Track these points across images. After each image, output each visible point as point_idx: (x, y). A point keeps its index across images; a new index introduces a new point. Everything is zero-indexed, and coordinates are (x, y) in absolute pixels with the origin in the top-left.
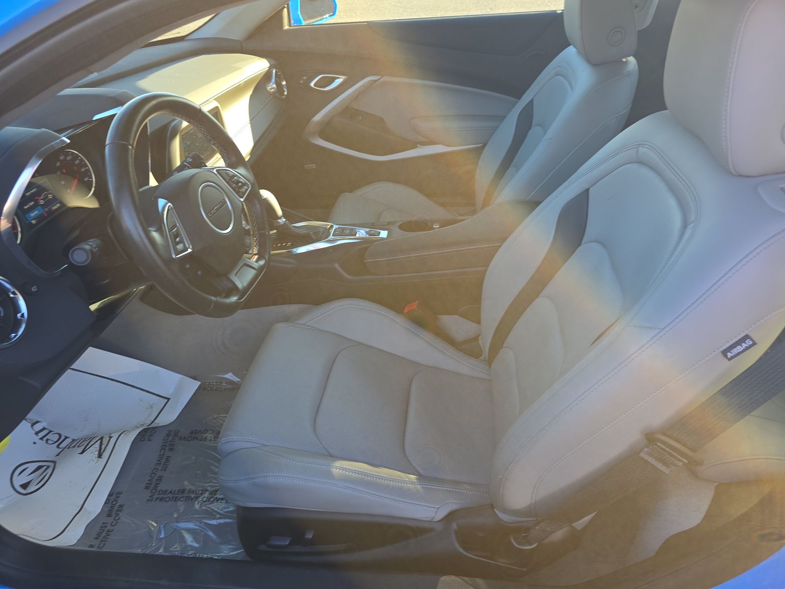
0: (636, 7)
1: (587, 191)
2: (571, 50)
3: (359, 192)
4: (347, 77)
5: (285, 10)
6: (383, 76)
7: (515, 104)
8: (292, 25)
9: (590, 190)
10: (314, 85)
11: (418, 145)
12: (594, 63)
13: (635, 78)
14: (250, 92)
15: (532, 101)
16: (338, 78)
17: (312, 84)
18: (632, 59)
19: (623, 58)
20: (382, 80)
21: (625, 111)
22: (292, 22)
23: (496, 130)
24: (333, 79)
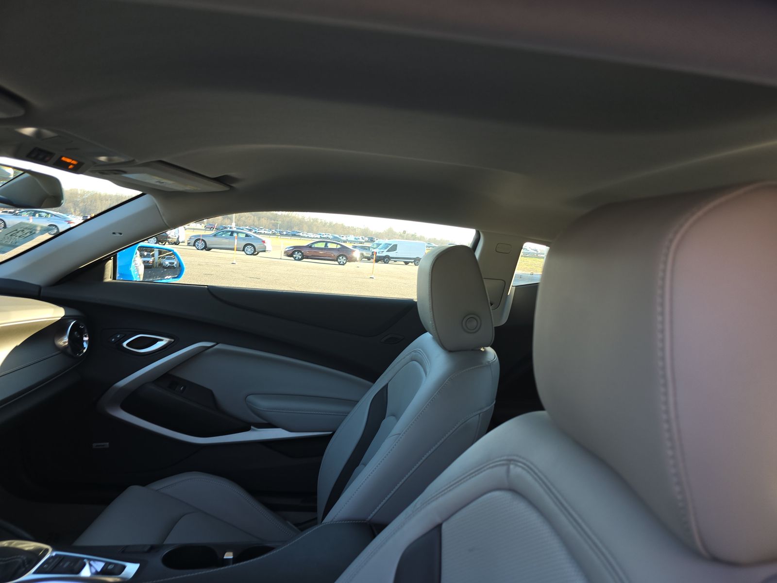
0: (492, 304)
1: (438, 528)
2: (427, 337)
3: (158, 486)
4: (173, 340)
5: (110, 263)
6: (217, 344)
7: (369, 388)
8: (117, 279)
9: (444, 526)
10: (128, 345)
11: (252, 427)
12: (449, 350)
13: (496, 371)
14: (18, 342)
15: (386, 387)
16: (162, 340)
17: (125, 344)
18: (490, 350)
19: (481, 347)
20: (216, 347)
21: (488, 408)
22: (118, 275)
23: (347, 416)
24: (155, 341)
